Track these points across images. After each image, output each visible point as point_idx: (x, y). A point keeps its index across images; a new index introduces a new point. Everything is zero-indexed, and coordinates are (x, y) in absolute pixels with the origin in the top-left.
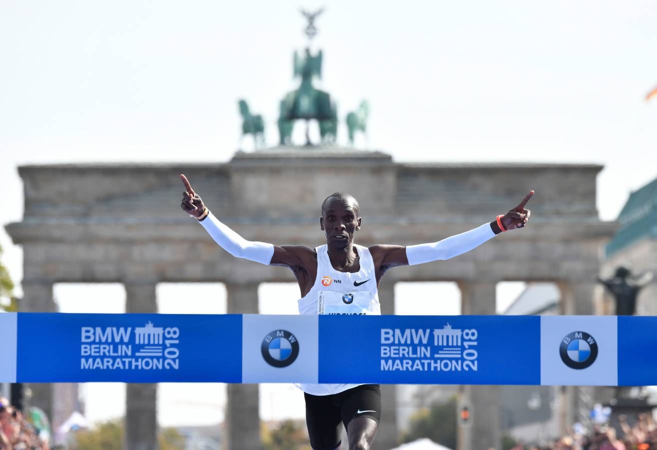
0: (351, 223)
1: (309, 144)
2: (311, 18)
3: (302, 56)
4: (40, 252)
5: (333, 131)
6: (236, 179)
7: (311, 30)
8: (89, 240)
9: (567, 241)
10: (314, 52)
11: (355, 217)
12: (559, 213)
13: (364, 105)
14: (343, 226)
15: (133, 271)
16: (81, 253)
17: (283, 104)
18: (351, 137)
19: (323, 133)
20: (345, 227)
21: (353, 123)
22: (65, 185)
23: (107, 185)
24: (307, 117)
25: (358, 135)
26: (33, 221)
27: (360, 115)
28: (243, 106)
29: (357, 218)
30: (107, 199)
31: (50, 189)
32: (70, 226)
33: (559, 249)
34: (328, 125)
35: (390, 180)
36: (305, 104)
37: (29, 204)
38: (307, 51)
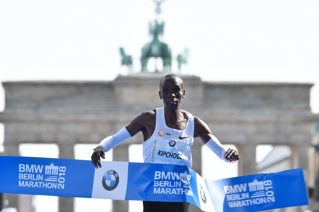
0: (178, 93)
1: (157, 71)
2: (159, 4)
3: (153, 24)
4: (13, 127)
5: (170, 64)
6: (118, 89)
7: (158, 10)
8: (40, 121)
9: (295, 123)
10: (160, 22)
11: (181, 89)
12: (290, 109)
13: (186, 51)
14: (173, 95)
15: (62, 138)
16: (35, 128)
17: (143, 50)
18: (179, 67)
19: (165, 64)
20: (175, 96)
21: (181, 60)
22: (26, 92)
23: (49, 92)
24: (156, 56)
25: (183, 66)
26: (9, 111)
27: (184, 56)
28: (122, 51)
29: (182, 90)
30: (49, 100)
31: (18, 94)
32: (29, 114)
33: (290, 128)
34: (167, 61)
35: (200, 91)
36: (155, 49)
37: (8, 102)
38: (156, 22)
